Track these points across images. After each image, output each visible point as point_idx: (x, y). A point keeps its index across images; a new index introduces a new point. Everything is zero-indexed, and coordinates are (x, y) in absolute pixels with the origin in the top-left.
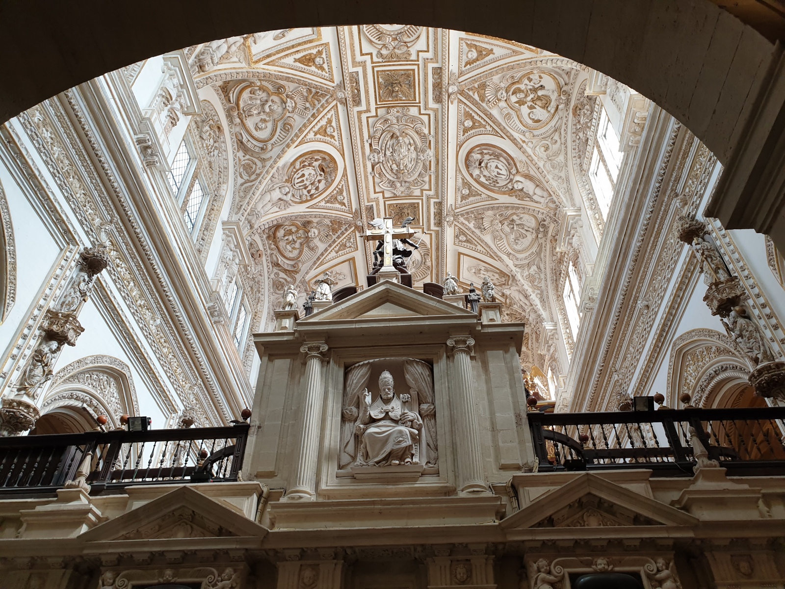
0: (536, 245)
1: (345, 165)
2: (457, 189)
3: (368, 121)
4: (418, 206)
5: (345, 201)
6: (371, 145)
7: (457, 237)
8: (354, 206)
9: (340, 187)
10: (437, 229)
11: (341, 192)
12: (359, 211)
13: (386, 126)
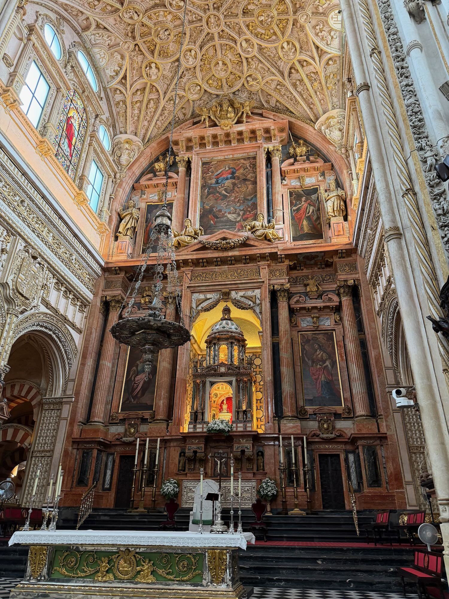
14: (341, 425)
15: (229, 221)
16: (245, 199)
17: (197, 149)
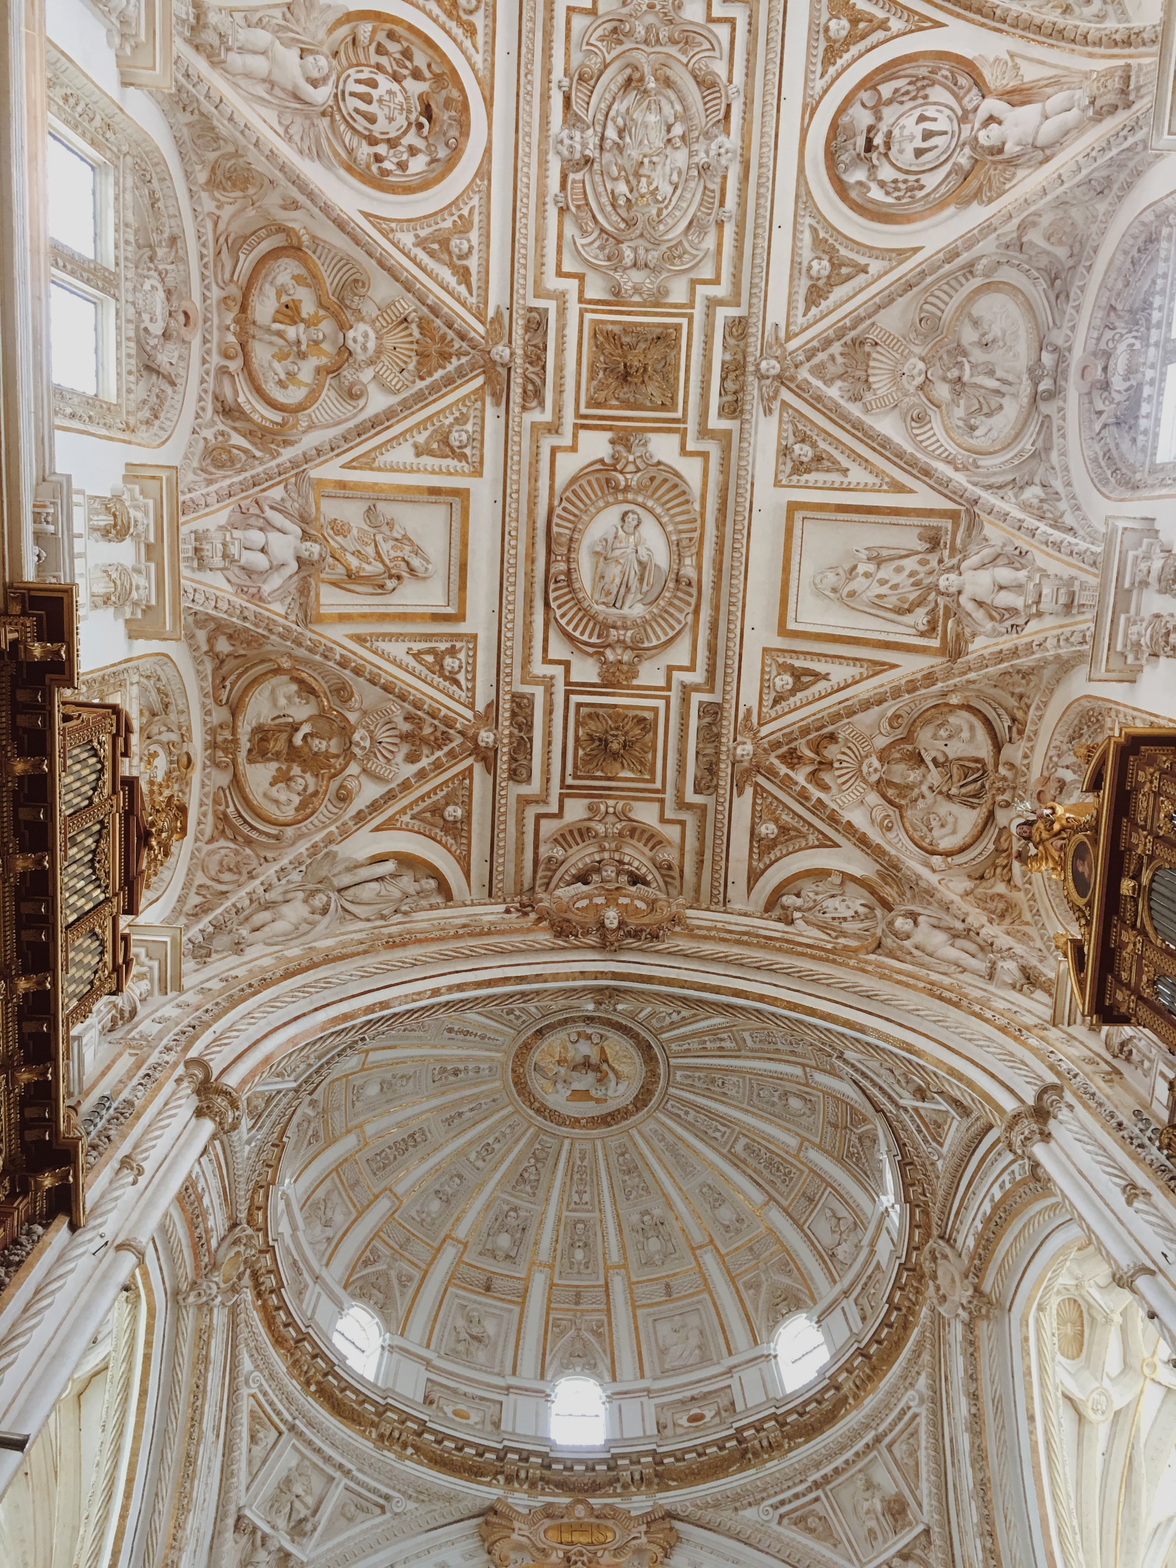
0: (1033, 428)
1: (490, 141)
2: (795, 264)
3: (568, 22)
4: (678, 339)
5: (473, 263)
6: (567, 100)
7: (785, 451)
8: (497, 297)
9: (465, 212)
10: (725, 424)
11: (463, 227)
12: (506, 314)
13: (614, 53)
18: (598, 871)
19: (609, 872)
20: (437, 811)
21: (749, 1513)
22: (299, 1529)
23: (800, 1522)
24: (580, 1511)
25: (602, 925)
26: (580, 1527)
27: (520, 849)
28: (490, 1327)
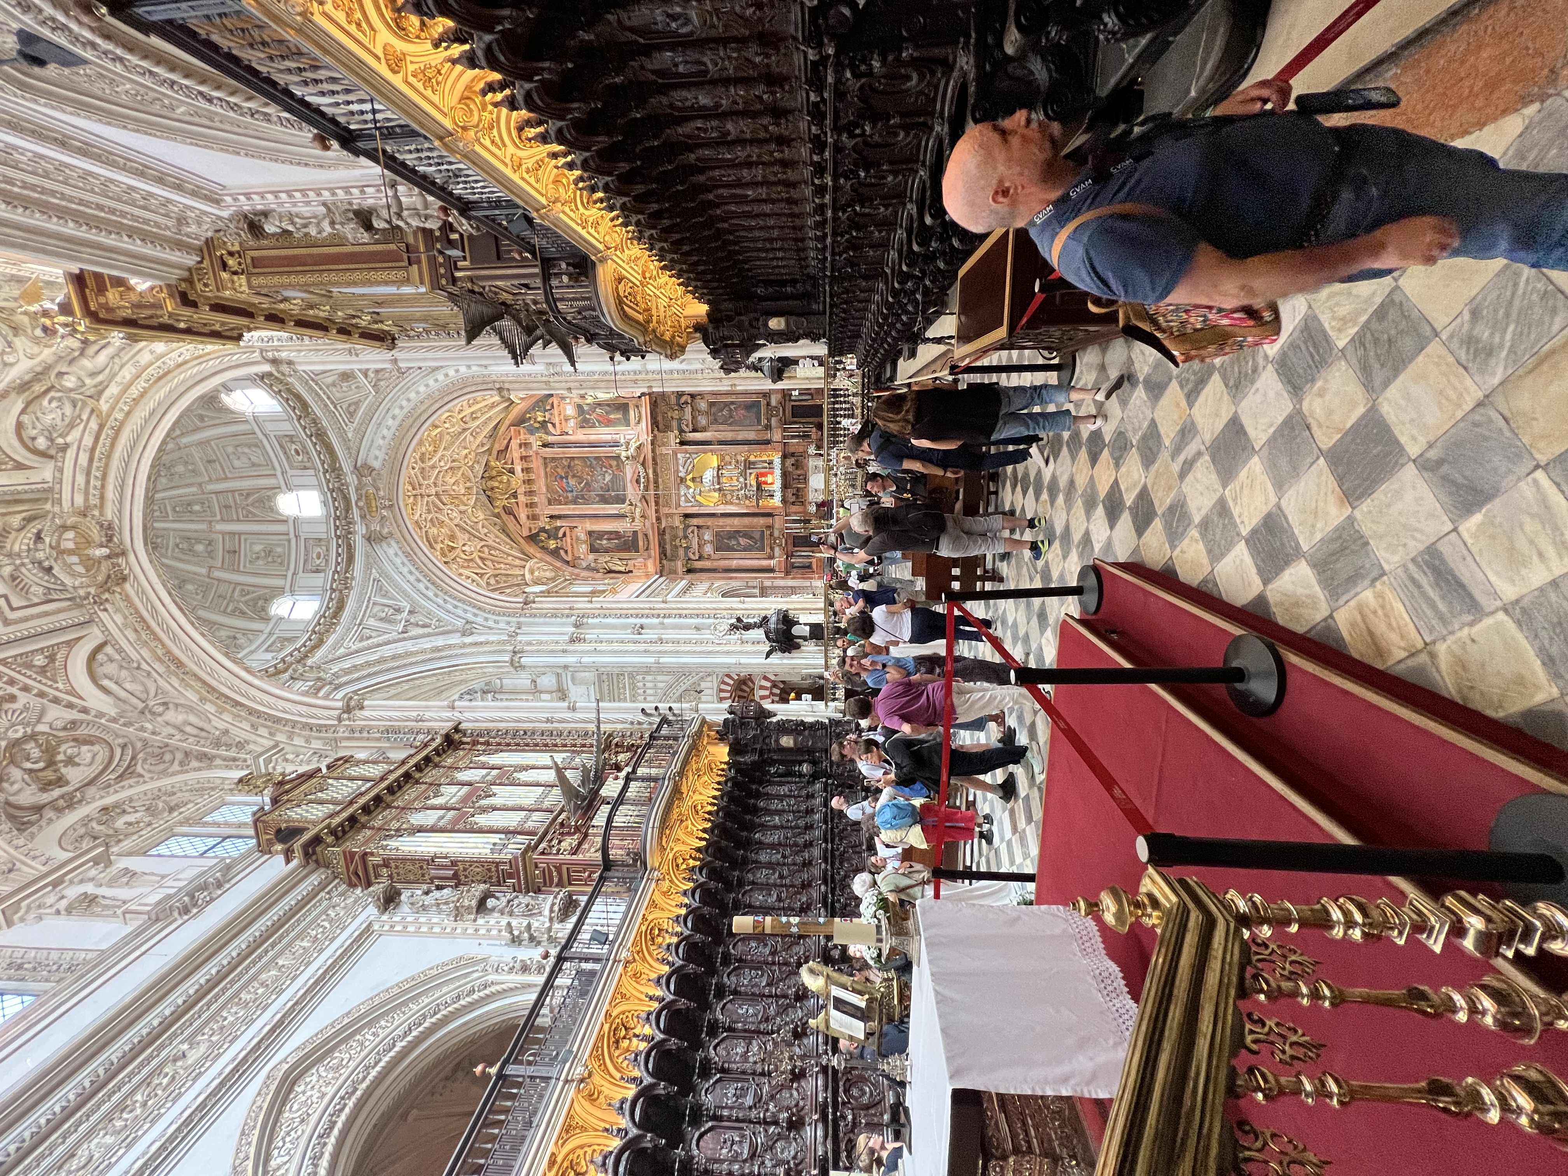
14: (774, 402)
15: (612, 481)
16: (591, 466)
17: (537, 511)
18: (40, 563)
19: (40, 555)
20: (43, 670)
21: (350, 435)
22: (398, 610)
23: (352, 414)
24: (361, 504)
25: (109, 557)
26: (368, 505)
27: (46, 614)
28: (258, 548)
